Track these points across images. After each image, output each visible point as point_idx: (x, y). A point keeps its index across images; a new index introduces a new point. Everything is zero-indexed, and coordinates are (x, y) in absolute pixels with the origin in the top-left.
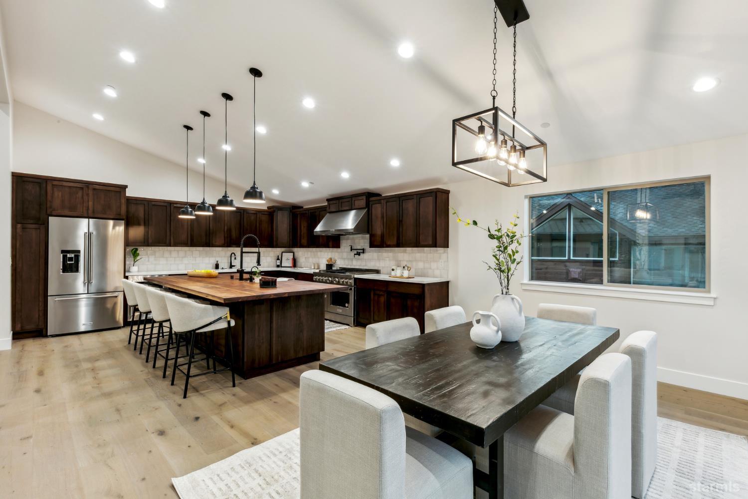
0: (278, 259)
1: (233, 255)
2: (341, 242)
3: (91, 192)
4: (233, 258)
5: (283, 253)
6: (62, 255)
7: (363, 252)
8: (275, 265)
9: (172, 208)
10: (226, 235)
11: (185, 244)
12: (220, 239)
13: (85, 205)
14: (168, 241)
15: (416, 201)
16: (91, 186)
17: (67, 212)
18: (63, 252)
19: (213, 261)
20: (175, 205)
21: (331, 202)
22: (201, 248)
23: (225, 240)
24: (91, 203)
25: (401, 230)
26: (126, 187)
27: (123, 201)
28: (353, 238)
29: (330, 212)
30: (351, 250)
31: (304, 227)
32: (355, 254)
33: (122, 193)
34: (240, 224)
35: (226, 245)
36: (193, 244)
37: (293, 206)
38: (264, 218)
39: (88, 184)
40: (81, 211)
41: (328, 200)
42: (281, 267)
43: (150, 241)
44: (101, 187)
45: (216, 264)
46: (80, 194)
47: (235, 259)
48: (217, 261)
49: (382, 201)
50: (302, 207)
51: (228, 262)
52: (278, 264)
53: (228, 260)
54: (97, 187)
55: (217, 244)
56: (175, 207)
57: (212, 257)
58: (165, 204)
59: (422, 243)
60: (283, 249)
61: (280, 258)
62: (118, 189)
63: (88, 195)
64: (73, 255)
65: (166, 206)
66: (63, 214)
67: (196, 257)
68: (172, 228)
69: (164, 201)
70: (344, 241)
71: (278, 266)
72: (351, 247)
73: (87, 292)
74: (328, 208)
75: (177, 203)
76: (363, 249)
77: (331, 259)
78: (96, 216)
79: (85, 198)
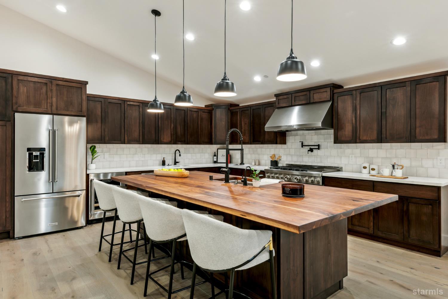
0: (215, 155)
1: (177, 151)
2: (287, 138)
3: (54, 88)
4: (177, 154)
5: (218, 150)
6: (28, 153)
7: (319, 149)
8: (212, 161)
9: (126, 105)
10: (172, 133)
11: (138, 142)
12: (167, 136)
13: (49, 101)
14: (122, 139)
15: (409, 89)
16: (55, 82)
17: (32, 109)
18: (29, 150)
19: (160, 158)
20: (128, 103)
21: (281, 97)
22: (149, 146)
23: (171, 137)
24: (54, 99)
25: (384, 122)
26: (86, 83)
27: (84, 97)
28: (303, 134)
29: (279, 108)
30: (302, 147)
31: (245, 124)
32: (309, 151)
33: (83, 89)
34: (185, 122)
35: (172, 142)
36: (144, 142)
37: (231, 104)
38: (205, 116)
39: (52, 79)
40: (46, 107)
41: (277, 96)
42: (218, 163)
43: (107, 138)
44: (64, 83)
45: (163, 161)
46: (44, 90)
47: (180, 155)
48: (164, 158)
49: (354, 92)
50: (238, 105)
51: (172, 159)
52: (215, 160)
53: (172, 157)
54: (61, 83)
55: (165, 141)
56: (128, 104)
57: (159, 154)
58: (120, 102)
59: (419, 137)
60: (218, 146)
61: (216, 154)
62: (79, 85)
63: (51, 90)
64: (38, 153)
65: (121, 104)
66: (29, 110)
67: (145, 154)
68: (126, 126)
69: (119, 99)
70: (291, 137)
71: (215, 162)
72: (302, 143)
73: (52, 192)
74: (277, 103)
75: (130, 100)
76: (319, 146)
77: (275, 155)
78: (59, 113)
79: (49, 93)
